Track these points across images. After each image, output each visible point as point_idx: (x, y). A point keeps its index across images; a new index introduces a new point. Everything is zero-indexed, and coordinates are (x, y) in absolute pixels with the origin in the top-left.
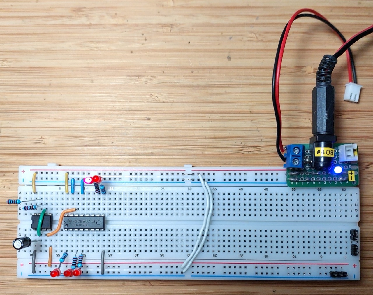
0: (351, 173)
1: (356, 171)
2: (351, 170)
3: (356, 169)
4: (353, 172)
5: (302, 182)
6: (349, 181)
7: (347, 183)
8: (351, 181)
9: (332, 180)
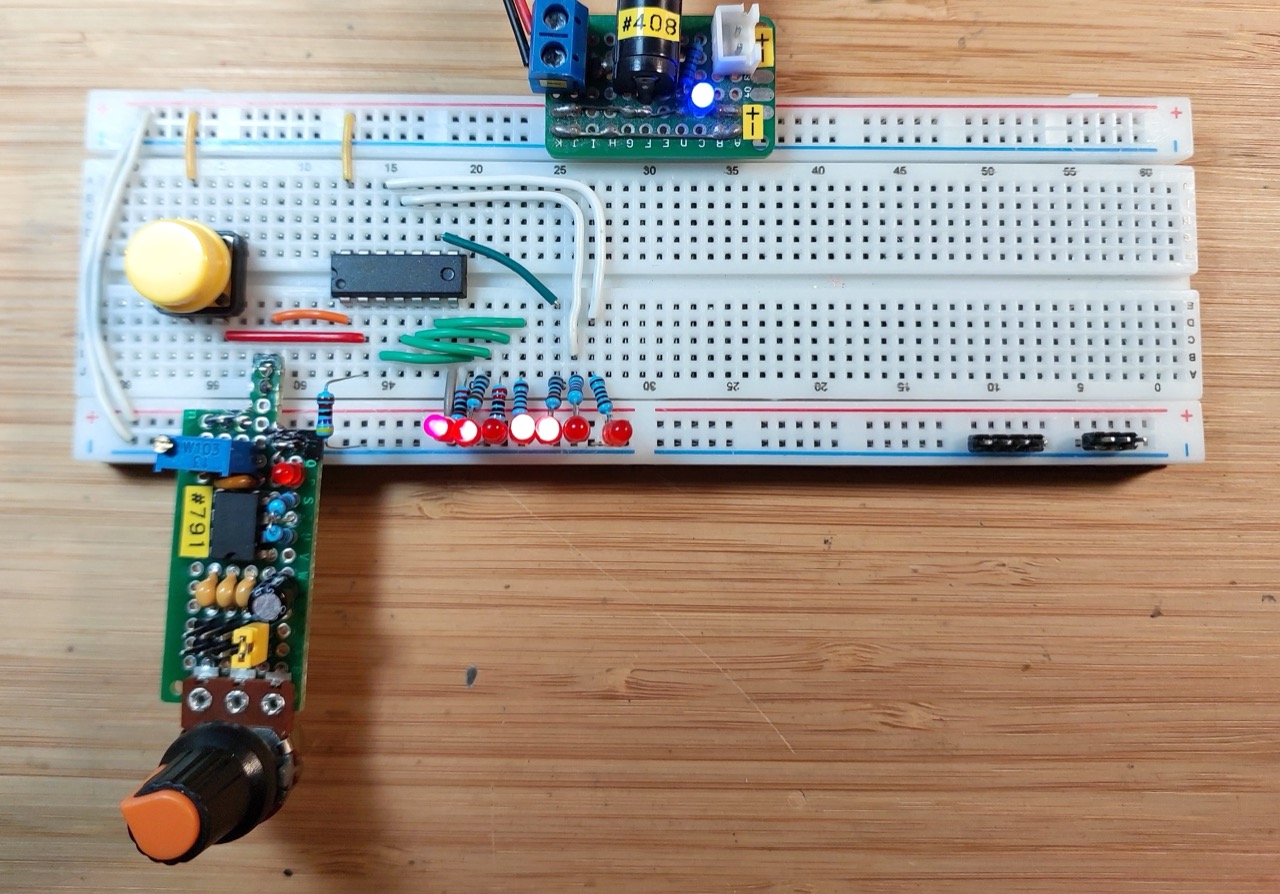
0: (753, 114)
1: (768, 107)
2: (751, 101)
3: (769, 100)
4: (758, 108)
5: (594, 140)
6: (745, 138)
7: (737, 144)
8: (751, 137)
9: (690, 135)
